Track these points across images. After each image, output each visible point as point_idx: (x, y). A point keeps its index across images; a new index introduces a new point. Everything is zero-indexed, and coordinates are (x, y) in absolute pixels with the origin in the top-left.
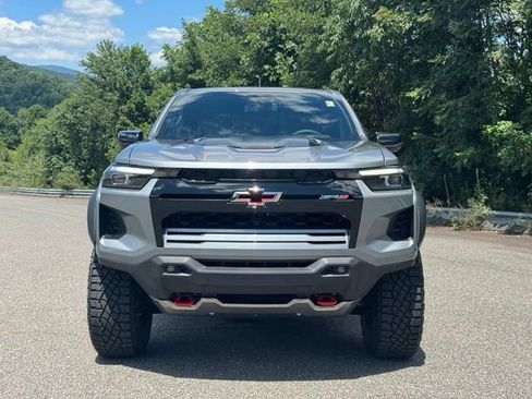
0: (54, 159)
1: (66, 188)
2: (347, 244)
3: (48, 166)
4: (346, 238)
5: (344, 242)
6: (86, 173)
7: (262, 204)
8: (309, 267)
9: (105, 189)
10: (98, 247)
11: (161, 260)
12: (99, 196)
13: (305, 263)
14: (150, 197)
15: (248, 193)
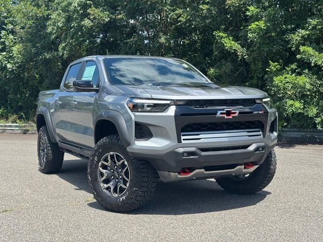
2: (262, 136)
4: (261, 133)
5: (260, 135)
7: (231, 117)
8: (248, 148)
9: (134, 113)
10: (134, 147)
11: (181, 150)
12: (133, 117)
13: (246, 147)
14: (175, 116)
15: (225, 112)
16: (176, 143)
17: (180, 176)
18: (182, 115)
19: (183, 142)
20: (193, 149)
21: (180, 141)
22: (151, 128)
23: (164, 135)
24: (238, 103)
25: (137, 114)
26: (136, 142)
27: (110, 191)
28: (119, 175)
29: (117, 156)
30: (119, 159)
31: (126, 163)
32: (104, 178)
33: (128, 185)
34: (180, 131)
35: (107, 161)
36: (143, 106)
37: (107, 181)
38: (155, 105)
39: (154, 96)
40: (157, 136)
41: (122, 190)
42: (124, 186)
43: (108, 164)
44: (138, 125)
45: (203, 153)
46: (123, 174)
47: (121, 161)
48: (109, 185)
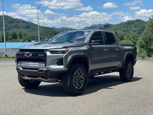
0: (142, 49)
1: (143, 57)
3: (140, 51)
5: (44, 65)
6: (149, 53)
13: (37, 69)
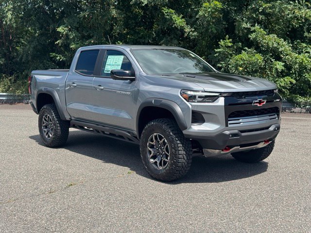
4: (276, 116)
5: (276, 118)
7: (262, 105)
8: (270, 129)
9: (190, 103)
10: (190, 130)
11: (227, 132)
12: (190, 106)
13: (268, 128)
14: (225, 106)
15: (258, 101)
16: (224, 127)
17: (222, 152)
18: (230, 105)
19: (229, 126)
20: (236, 131)
21: (227, 125)
22: (204, 115)
23: (214, 120)
24: (263, 93)
25: (193, 104)
26: (192, 126)
27: (157, 165)
28: (163, 151)
29: (159, 136)
30: (161, 138)
31: (166, 141)
32: (152, 155)
33: (169, 158)
34: (227, 116)
35: (153, 142)
36: (194, 97)
37: (154, 157)
38: (206, 97)
39: (206, 89)
40: (209, 121)
41: (165, 163)
42: (166, 160)
43: (154, 143)
44: (194, 113)
45: (243, 134)
46: (164, 150)
47: (163, 140)
48: (156, 160)
